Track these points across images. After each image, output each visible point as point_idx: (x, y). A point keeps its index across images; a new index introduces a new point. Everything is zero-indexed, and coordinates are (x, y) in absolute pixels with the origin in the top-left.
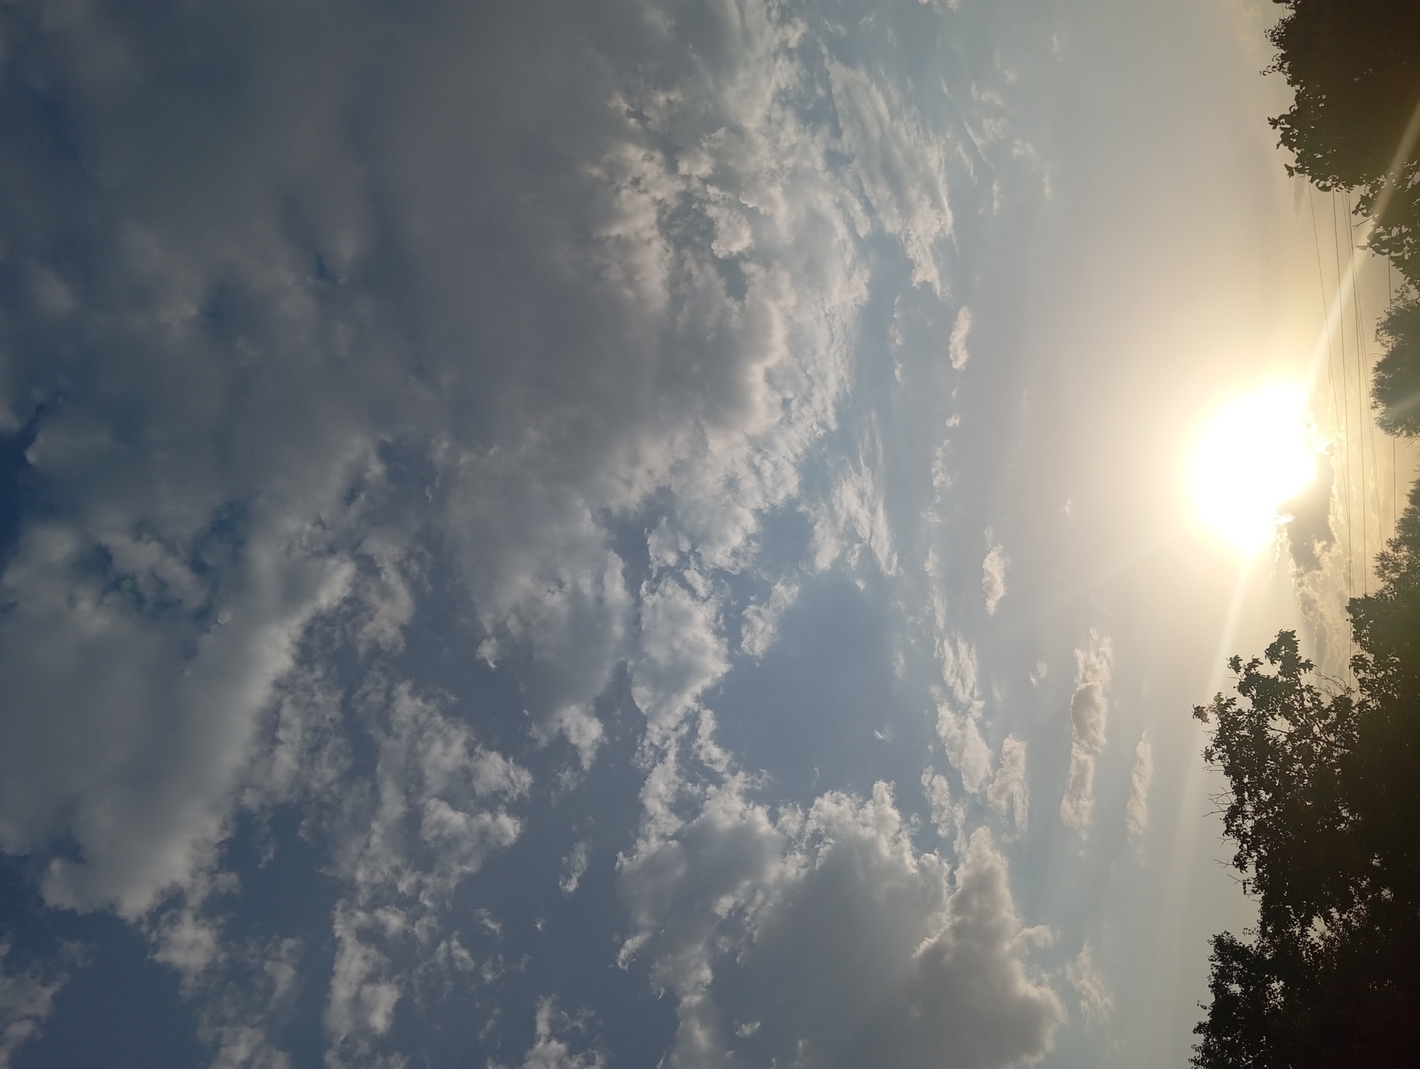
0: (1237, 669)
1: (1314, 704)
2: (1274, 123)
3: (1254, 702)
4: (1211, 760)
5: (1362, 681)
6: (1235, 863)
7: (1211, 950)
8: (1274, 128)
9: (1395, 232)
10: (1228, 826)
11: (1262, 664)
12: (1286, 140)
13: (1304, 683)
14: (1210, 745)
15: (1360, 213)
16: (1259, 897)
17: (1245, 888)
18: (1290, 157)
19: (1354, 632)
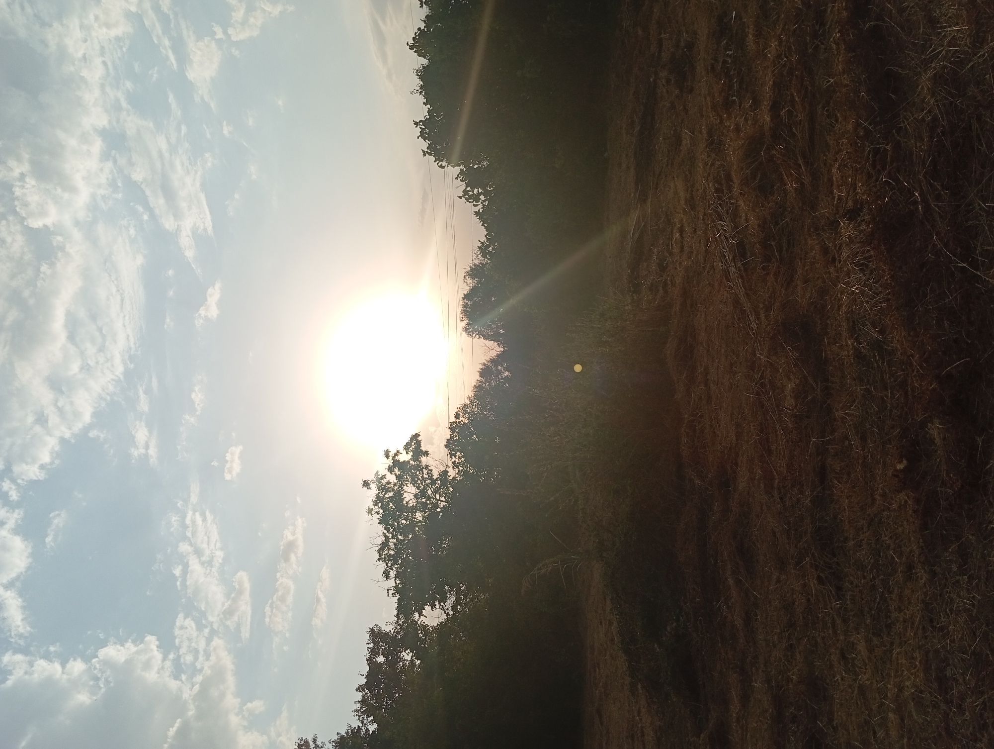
0: (387, 457)
1: (429, 476)
2: (416, 124)
3: (397, 477)
4: (372, 514)
5: (454, 463)
6: (384, 575)
7: (367, 637)
8: (416, 127)
9: (476, 191)
10: (380, 556)
11: (401, 453)
12: (422, 135)
13: (424, 464)
14: (371, 504)
15: (459, 179)
16: (396, 599)
17: (388, 593)
18: (424, 145)
19: (450, 435)
